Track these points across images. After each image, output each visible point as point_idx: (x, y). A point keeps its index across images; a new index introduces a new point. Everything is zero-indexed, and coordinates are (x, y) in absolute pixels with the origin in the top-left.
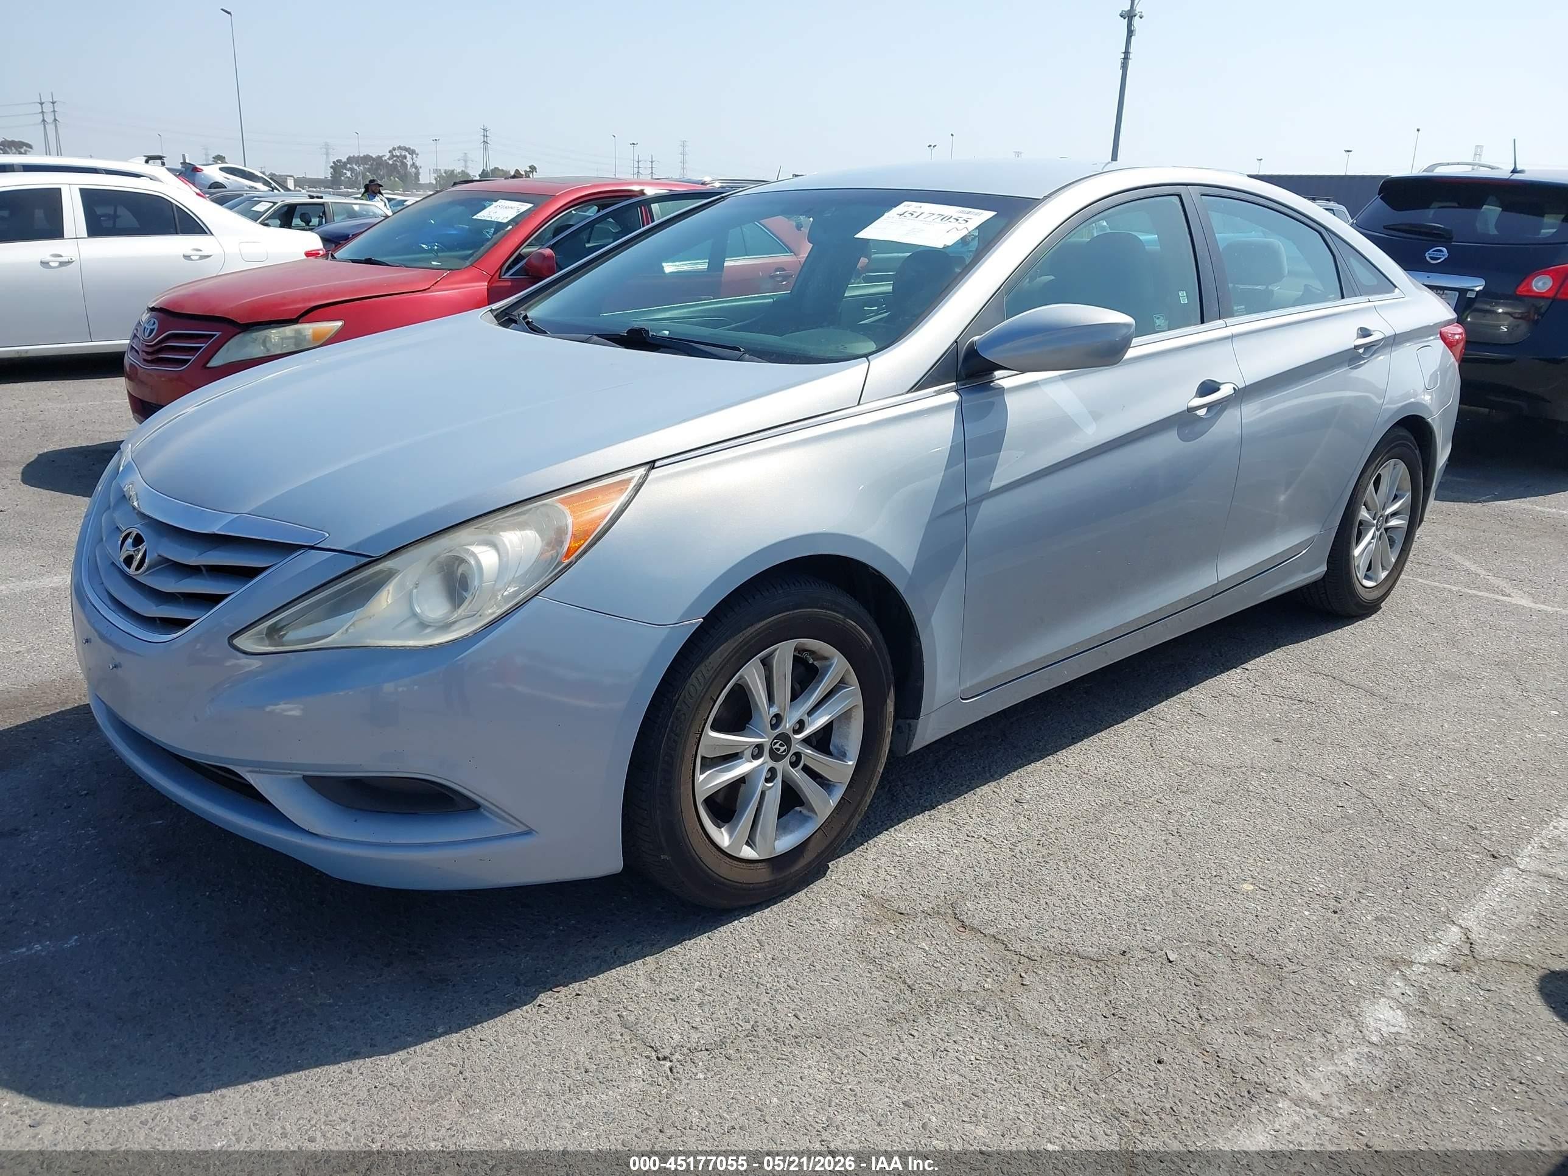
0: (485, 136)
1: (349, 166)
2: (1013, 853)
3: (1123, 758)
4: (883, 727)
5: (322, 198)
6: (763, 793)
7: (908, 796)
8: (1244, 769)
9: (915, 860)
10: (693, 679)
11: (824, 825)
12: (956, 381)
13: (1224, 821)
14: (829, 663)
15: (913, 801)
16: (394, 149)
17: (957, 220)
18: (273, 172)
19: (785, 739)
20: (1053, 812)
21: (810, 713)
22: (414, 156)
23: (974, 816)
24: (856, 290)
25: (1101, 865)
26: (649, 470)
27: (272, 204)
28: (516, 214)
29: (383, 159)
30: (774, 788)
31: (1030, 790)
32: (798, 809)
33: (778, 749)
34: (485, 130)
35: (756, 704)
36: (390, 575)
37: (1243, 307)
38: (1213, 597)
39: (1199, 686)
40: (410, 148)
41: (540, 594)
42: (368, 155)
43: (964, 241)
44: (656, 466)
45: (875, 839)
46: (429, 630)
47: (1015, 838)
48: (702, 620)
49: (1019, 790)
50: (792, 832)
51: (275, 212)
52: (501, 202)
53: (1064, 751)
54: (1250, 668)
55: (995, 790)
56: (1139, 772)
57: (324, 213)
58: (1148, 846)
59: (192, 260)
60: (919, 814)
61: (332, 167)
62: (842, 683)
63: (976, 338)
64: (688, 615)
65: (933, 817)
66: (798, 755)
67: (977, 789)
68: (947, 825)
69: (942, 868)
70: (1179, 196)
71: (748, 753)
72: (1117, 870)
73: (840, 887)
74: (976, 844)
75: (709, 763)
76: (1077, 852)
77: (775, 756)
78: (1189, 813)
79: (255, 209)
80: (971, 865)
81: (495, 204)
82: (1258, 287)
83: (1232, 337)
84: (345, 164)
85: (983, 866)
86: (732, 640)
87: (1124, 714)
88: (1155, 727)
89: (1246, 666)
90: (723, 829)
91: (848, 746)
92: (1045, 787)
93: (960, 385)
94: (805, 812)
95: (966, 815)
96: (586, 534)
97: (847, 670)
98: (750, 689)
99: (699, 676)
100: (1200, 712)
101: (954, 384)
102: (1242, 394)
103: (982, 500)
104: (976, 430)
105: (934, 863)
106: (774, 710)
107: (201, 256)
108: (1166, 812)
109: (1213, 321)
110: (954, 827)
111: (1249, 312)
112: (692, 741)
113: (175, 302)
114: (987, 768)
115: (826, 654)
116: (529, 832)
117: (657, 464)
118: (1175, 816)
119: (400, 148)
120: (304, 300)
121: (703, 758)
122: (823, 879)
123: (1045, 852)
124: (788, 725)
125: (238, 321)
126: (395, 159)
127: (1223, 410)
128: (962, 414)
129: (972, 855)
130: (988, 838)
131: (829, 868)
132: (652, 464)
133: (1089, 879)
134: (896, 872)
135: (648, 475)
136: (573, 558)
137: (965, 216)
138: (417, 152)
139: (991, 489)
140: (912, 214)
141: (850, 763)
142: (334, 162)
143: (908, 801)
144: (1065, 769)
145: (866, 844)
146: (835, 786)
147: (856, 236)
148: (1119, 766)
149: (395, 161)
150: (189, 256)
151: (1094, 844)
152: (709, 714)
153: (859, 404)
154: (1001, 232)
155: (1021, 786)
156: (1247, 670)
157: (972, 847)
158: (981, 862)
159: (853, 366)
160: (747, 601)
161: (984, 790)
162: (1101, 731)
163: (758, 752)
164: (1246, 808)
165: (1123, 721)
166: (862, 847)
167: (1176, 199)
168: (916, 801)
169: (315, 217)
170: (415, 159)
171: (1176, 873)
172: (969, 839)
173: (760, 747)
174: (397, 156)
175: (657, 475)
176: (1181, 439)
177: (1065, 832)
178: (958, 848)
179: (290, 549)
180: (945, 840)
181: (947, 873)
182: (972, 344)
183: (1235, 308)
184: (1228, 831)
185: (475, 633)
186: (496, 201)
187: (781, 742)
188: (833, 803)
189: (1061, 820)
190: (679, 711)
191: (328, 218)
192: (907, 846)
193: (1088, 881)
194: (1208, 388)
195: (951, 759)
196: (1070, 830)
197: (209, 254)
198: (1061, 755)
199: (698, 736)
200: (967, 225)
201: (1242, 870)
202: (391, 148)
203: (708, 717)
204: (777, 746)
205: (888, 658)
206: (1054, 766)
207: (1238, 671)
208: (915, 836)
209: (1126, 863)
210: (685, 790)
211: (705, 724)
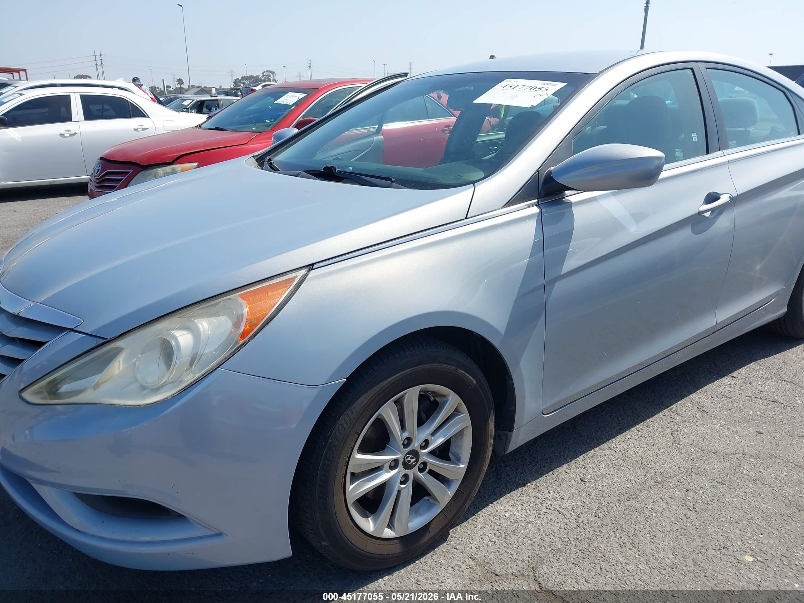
0: (310, 64)
1: (242, 81)
2: (577, 524)
3: (654, 445)
4: (486, 441)
5: (217, 96)
6: (399, 492)
7: (508, 475)
8: (738, 456)
9: (509, 529)
10: (341, 420)
11: (444, 510)
12: (537, 199)
13: (727, 500)
14: (446, 399)
15: (511, 479)
16: (264, 72)
17: (541, 89)
18: (206, 86)
19: (415, 454)
20: (605, 489)
21: (433, 434)
22: (274, 75)
23: (552, 492)
24: (483, 138)
25: (640, 535)
26: (309, 271)
27: (192, 101)
28: (297, 100)
29: (259, 77)
30: (406, 488)
31: (590, 471)
32: (426, 498)
33: (410, 461)
34: (310, 60)
35: (392, 433)
36: (119, 351)
37: (735, 142)
38: (713, 333)
39: (702, 389)
40: (272, 71)
41: (220, 367)
42: (251, 76)
43: (544, 102)
44: (314, 268)
45: (483, 510)
46: (146, 392)
47: (579, 510)
48: (345, 379)
49: (583, 471)
50: (421, 515)
51: (193, 105)
52: (290, 94)
53: (614, 439)
54: (736, 376)
55: (567, 470)
56: (665, 456)
57: (218, 104)
58: (673, 519)
59: (138, 131)
60: (514, 490)
61: (234, 82)
62: (456, 412)
63: (552, 168)
64: (335, 376)
65: (524, 493)
66: (425, 464)
67: (555, 470)
68: (533, 499)
69: (528, 535)
70: (692, 69)
71: (387, 466)
72: (652, 540)
73: (456, 551)
74: (553, 516)
75: (355, 477)
76: (622, 522)
77: (407, 466)
78: (701, 492)
79: (183, 103)
80: (548, 534)
81: (287, 95)
82: (739, 129)
83: (728, 162)
84: (240, 80)
85: (556, 534)
86: (371, 391)
87: (653, 410)
88: (674, 421)
89: (734, 374)
90: (369, 519)
91: (461, 454)
92: (601, 468)
93: (542, 201)
94: (431, 500)
95: (545, 491)
96: (259, 319)
97: (460, 403)
98: (386, 422)
99: (346, 418)
100: (704, 409)
101: (536, 200)
102: (735, 201)
103: (556, 282)
104: (550, 231)
105: (522, 531)
106: (406, 435)
107: (143, 129)
108: (685, 490)
109: (716, 152)
110: (538, 501)
111: (739, 145)
112: (342, 464)
113: (110, 154)
114: (562, 453)
115: (444, 394)
116: (220, 534)
117: (315, 266)
118: (691, 494)
119: (267, 71)
120: (177, 151)
121: (352, 474)
122: (445, 544)
123: (600, 523)
124: (416, 445)
125: (141, 164)
126: (265, 77)
127: (720, 213)
128: (541, 220)
129: (549, 525)
130: (561, 510)
131: (449, 534)
132: (311, 267)
133: (631, 547)
134: (494, 539)
135: (308, 275)
136: (246, 339)
137: (546, 87)
138: (276, 73)
139: (562, 273)
140: (511, 87)
141: (462, 466)
142: (235, 80)
143: (508, 479)
144: (614, 453)
145: (477, 514)
146: (452, 482)
147: (473, 102)
148: (650, 452)
149: (265, 78)
150: (137, 129)
151: (634, 517)
152: (355, 443)
153: (466, 218)
154: (569, 96)
155: (585, 468)
156: (734, 377)
157: (549, 518)
158: (555, 531)
159: (466, 190)
160: (383, 361)
161: (560, 471)
162: (638, 424)
163: (394, 465)
164: (742, 488)
165: (653, 416)
166: (474, 516)
167: (689, 71)
168: (513, 479)
169: (213, 107)
170: (275, 76)
171: (695, 544)
172: (548, 511)
173: (396, 461)
174: (266, 75)
175: (314, 275)
176: (693, 233)
177: (614, 506)
178: (540, 519)
179: (59, 330)
180: (532, 512)
181: (531, 540)
182: (549, 173)
183: (730, 143)
184: (730, 508)
185: (173, 396)
186: (287, 93)
187: (411, 456)
188: (451, 493)
189: (612, 496)
190: (331, 444)
191: (220, 107)
192: (504, 516)
193: (630, 549)
194: (712, 198)
195: (538, 445)
196: (618, 504)
197: (147, 128)
198: (613, 442)
199: (347, 459)
200: (547, 92)
201: (743, 543)
202: (263, 72)
203: (354, 445)
204: (409, 459)
205: (490, 394)
206: (607, 451)
207: (728, 378)
208: (511, 508)
209: (658, 534)
210: (338, 498)
211: (352, 450)
